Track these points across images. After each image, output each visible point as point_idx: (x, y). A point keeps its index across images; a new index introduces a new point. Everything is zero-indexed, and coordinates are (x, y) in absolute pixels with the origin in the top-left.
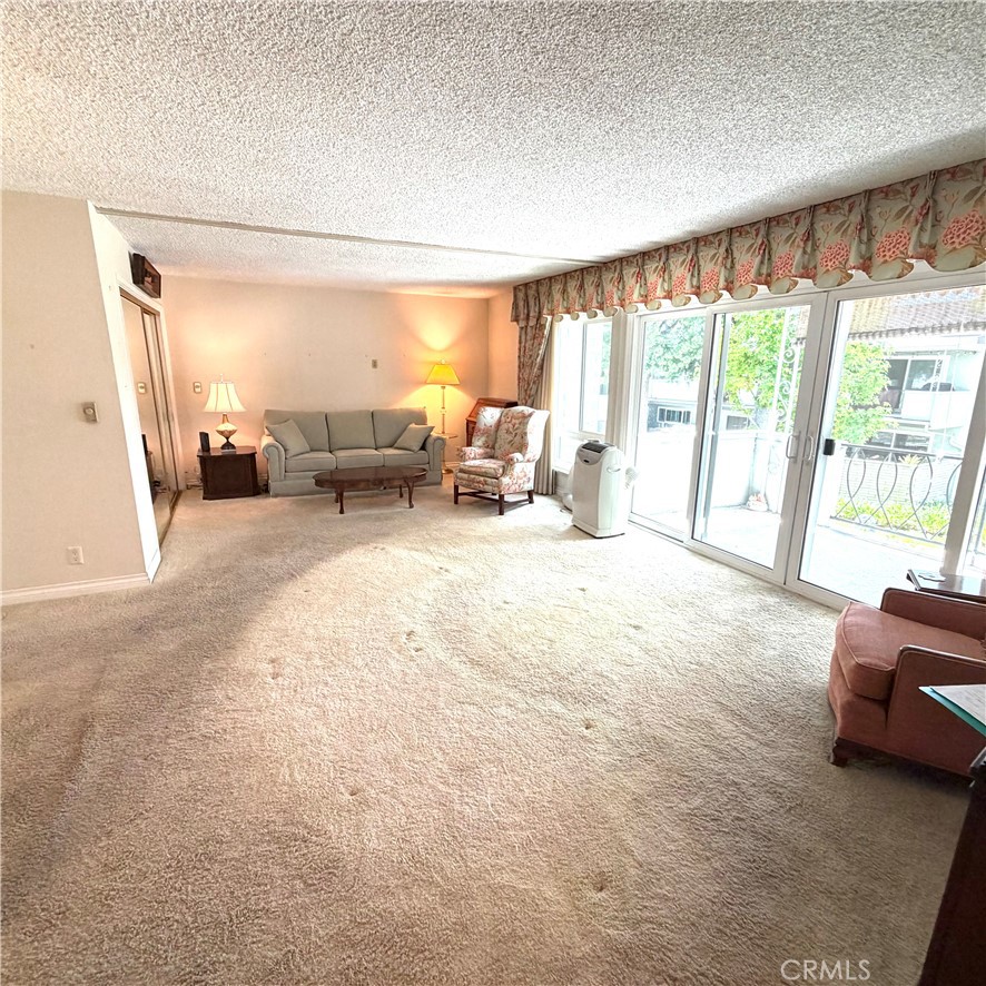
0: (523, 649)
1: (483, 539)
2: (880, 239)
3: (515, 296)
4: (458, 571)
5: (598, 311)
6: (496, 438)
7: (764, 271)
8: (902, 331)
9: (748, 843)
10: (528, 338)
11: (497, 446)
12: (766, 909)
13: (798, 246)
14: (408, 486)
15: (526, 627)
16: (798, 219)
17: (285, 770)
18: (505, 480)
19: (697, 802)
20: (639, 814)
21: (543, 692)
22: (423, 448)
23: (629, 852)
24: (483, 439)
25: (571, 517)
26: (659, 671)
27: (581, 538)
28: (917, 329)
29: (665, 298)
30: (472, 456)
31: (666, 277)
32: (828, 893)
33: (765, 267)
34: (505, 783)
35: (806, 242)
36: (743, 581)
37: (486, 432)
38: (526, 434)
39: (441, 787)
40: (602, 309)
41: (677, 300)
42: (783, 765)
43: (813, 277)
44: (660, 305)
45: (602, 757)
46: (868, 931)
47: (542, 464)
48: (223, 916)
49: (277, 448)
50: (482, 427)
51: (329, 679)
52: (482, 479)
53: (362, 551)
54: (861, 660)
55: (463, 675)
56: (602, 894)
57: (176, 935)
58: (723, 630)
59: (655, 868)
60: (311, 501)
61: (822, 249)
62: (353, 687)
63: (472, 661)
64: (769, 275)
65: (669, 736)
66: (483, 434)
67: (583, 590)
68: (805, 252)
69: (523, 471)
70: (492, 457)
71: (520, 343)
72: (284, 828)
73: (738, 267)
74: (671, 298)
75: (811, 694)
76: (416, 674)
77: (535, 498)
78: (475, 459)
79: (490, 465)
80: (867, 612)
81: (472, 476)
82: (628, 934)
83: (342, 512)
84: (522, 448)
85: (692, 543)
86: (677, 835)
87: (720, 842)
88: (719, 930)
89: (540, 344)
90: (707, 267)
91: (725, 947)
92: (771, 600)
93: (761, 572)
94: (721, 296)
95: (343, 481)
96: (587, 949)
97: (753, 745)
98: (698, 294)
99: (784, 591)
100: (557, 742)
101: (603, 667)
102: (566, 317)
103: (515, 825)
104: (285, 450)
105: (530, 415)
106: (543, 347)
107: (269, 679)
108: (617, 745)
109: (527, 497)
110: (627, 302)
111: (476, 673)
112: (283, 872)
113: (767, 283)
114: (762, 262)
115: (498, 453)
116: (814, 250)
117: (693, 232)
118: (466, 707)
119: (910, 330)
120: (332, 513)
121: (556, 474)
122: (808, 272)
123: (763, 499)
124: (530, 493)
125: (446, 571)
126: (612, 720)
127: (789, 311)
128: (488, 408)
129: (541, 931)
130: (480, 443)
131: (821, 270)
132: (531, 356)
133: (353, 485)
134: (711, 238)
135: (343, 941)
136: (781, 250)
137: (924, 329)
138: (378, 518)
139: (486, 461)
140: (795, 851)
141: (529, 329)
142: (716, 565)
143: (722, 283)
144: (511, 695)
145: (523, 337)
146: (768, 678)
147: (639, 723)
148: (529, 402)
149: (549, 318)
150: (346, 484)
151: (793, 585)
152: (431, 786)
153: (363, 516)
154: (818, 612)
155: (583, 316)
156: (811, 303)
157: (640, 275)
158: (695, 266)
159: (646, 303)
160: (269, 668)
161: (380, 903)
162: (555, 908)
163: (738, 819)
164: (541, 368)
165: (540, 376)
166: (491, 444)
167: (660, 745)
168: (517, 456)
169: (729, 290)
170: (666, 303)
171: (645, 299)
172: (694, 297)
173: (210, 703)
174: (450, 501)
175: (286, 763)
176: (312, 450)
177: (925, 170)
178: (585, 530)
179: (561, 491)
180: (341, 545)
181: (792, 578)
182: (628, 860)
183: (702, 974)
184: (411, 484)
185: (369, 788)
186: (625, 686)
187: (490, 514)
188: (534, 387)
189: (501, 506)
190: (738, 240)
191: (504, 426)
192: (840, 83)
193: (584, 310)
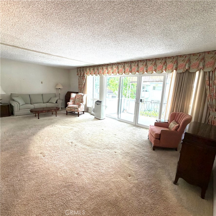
0: (97, 142)
1: (77, 122)
2: (148, 67)
3: (77, 70)
4: (76, 129)
5: (98, 74)
6: (75, 100)
7: (130, 70)
8: (146, 82)
9: (146, 164)
10: (81, 79)
11: (75, 102)
12: (153, 172)
13: (136, 67)
14: (56, 112)
15: (95, 138)
16: (136, 62)
17: (58, 174)
18: (79, 109)
19: (138, 160)
20: (130, 164)
21: (104, 148)
22: (56, 103)
23: (131, 170)
24: (72, 100)
25: (94, 116)
26: (123, 142)
27: (98, 120)
28: (149, 81)
29: (112, 73)
30: (70, 104)
31: (112, 69)
32: (159, 168)
33: (131, 69)
34: (106, 165)
35: (137, 66)
36: (129, 125)
37: (73, 99)
38: (83, 99)
39: (94, 168)
40: (99, 74)
41: (114, 74)
42: (147, 152)
43: (138, 72)
44: (111, 74)
45: (120, 157)
46: (166, 171)
47: (86, 105)
48: (62, 204)
49: (17, 103)
50: (72, 98)
51: (58, 154)
52: (74, 109)
53: (50, 127)
54: (156, 133)
55: (88, 148)
56: (130, 177)
57: (53, 211)
58: (129, 133)
59: (136, 171)
60: (28, 117)
61: (140, 68)
62: (65, 155)
63: (88, 145)
64: (131, 71)
65: (129, 151)
66: (72, 99)
67: (103, 130)
68: (137, 68)
69: (82, 107)
70: (74, 104)
71: (79, 80)
72: (66, 184)
73: (126, 69)
74: (113, 73)
75: (146, 141)
76: (78, 150)
77: (85, 113)
78: (71, 105)
79: (75, 106)
80: (153, 126)
81: (71, 109)
82: (137, 181)
83: (39, 119)
84: (82, 102)
85: (118, 119)
86: (137, 166)
87: (143, 165)
88: (149, 177)
89: (84, 80)
90: (120, 68)
91: (150, 178)
92: (134, 127)
93: (131, 123)
94: (123, 74)
95: (39, 111)
96: (132, 185)
97: (141, 150)
98: (118, 73)
99: (136, 126)
100: (112, 156)
101: (113, 142)
102: (90, 75)
103: (111, 171)
104: (19, 104)
105: (84, 95)
106: (84, 81)
107: (43, 157)
108: (121, 154)
109: (83, 113)
110: (104, 73)
111: (90, 147)
112: (71, 192)
113: (131, 72)
114: (130, 69)
115: (76, 103)
116: (138, 68)
117: (118, 62)
118: (91, 154)
119: (148, 81)
120: (36, 119)
121: (88, 108)
122: (138, 71)
123: (126, 111)
124: (83, 112)
125: (73, 129)
126: (119, 151)
127: (134, 77)
128: (73, 94)
129: (124, 185)
130: (72, 101)
131: (140, 71)
132: (82, 83)
133: (42, 112)
134: (121, 63)
135: (91, 199)
136: (133, 67)
137: (150, 81)
138: (49, 119)
139: (74, 105)
140: (153, 163)
141: (81, 77)
142: (123, 123)
143: (123, 72)
144: (99, 150)
145: (80, 79)
146: (139, 140)
147: (123, 150)
148: (81, 92)
149: (86, 75)
150: (40, 112)
151: (137, 125)
152: (92, 169)
153: (45, 119)
154: (142, 129)
155: (94, 75)
156: (137, 76)
157: (107, 68)
158: (118, 68)
159: (108, 74)
160: (41, 155)
161: (94, 191)
162: (124, 181)
163: (144, 161)
164: (84, 85)
165: (84, 87)
166: (74, 101)
167: (128, 153)
168: (81, 104)
169: (124, 73)
170: (112, 74)
171: (108, 73)
172: (118, 74)
173: (29, 165)
174: (65, 114)
175: (58, 173)
176: (26, 104)
177: (154, 58)
178: (98, 118)
179: (89, 111)
180: (43, 126)
181: (136, 123)
182: (131, 171)
183: (149, 183)
184: (56, 111)
185: (80, 172)
186: (118, 145)
187: (76, 117)
188: (83, 89)
189: (78, 115)
190: (126, 64)
191: (77, 98)
192: (150, 45)
193: (94, 74)
